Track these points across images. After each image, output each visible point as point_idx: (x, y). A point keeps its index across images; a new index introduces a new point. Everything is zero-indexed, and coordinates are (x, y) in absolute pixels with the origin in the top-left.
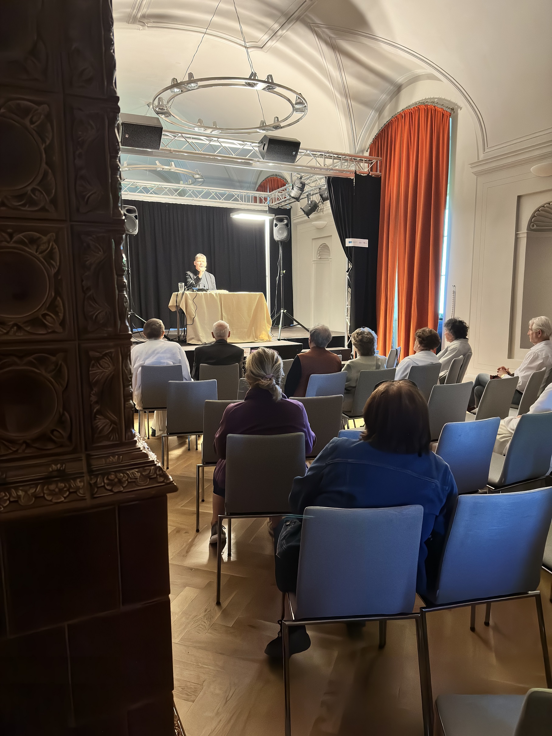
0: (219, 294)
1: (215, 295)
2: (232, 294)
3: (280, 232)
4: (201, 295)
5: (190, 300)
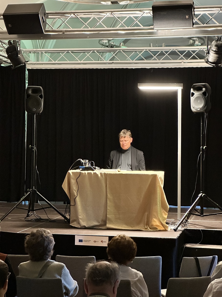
4: (84, 174)
5: (73, 179)
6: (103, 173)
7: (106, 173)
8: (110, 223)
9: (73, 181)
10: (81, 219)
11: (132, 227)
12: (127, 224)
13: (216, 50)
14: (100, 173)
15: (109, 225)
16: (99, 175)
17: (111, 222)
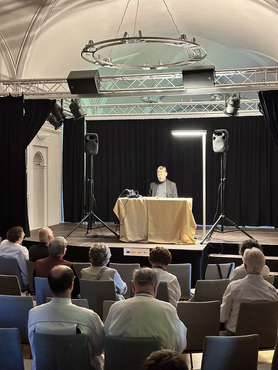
3: (219, 144)
4: (130, 201)
5: (122, 205)
6: (145, 200)
7: (147, 200)
8: (150, 239)
9: (122, 206)
10: (128, 235)
11: (167, 241)
12: (164, 239)
13: (233, 104)
14: (143, 200)
15: (149, 240)
16: (142, 202)
17: (151, 237)
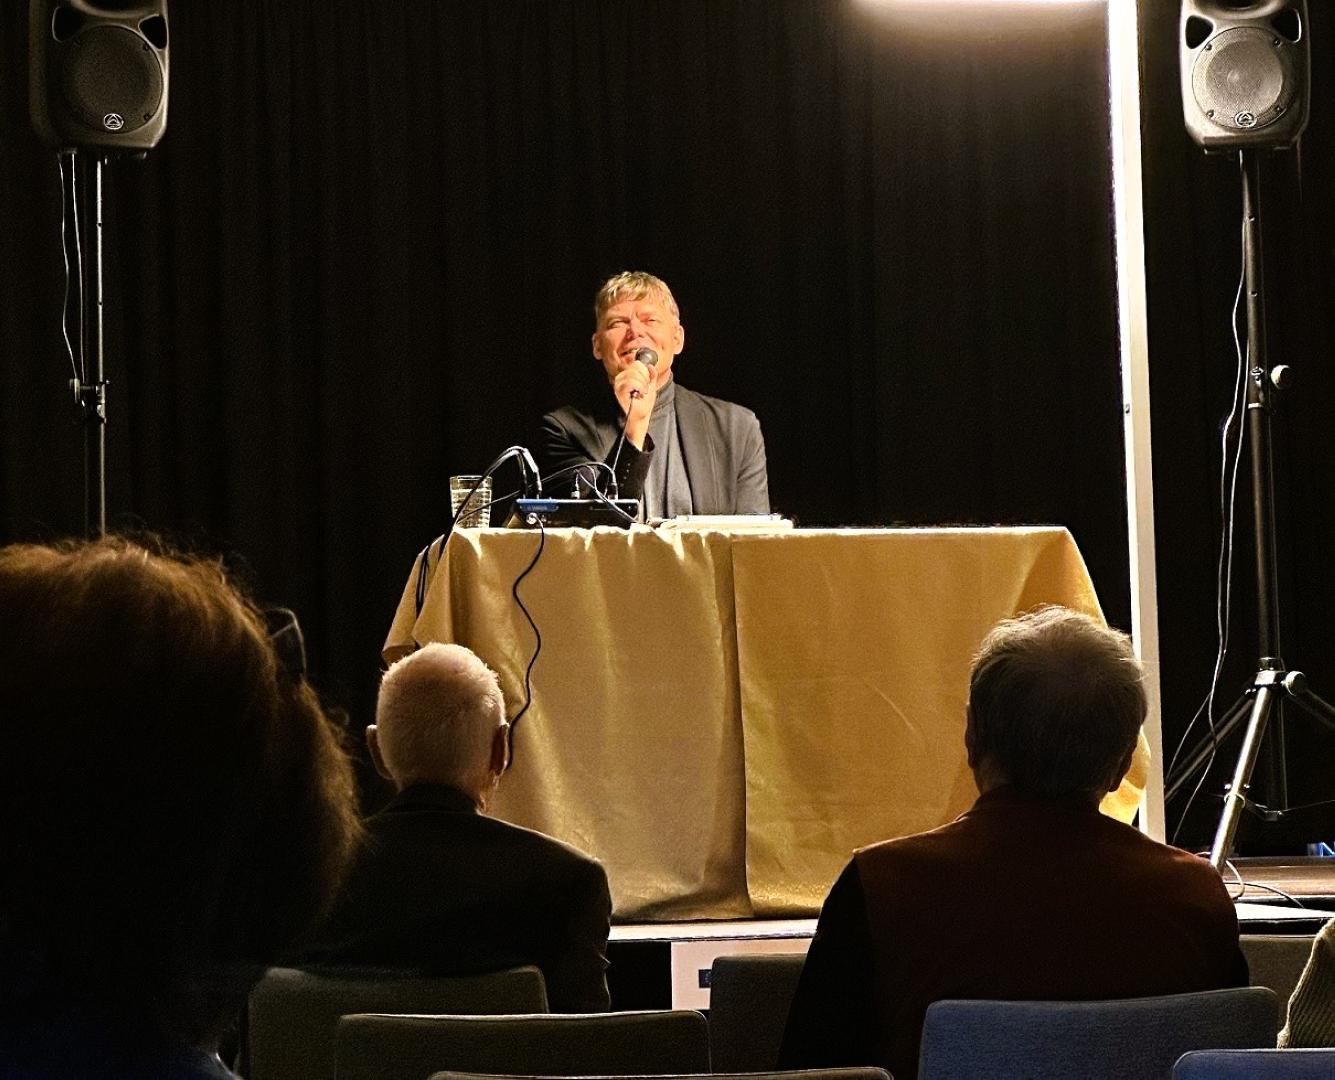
0: (715, 539)
1: (680, 552)
2: (817, 538)
3: (1234, 77)
4: (570, 550)
5: (490, 583)
6: (704, 533)
7: (725, 533)
8: (768, 881)
9: (491, 600)
14: (685, 537)
15: (761, 894)
17: (775, 869)
